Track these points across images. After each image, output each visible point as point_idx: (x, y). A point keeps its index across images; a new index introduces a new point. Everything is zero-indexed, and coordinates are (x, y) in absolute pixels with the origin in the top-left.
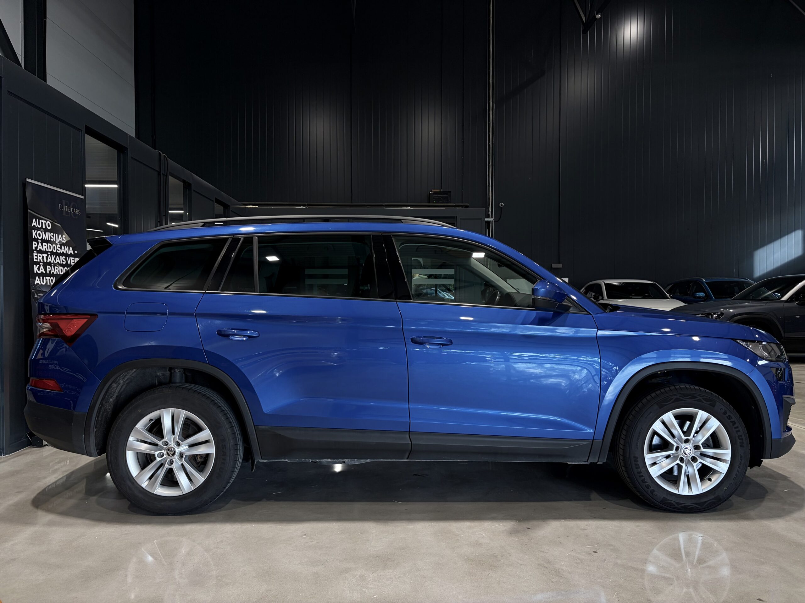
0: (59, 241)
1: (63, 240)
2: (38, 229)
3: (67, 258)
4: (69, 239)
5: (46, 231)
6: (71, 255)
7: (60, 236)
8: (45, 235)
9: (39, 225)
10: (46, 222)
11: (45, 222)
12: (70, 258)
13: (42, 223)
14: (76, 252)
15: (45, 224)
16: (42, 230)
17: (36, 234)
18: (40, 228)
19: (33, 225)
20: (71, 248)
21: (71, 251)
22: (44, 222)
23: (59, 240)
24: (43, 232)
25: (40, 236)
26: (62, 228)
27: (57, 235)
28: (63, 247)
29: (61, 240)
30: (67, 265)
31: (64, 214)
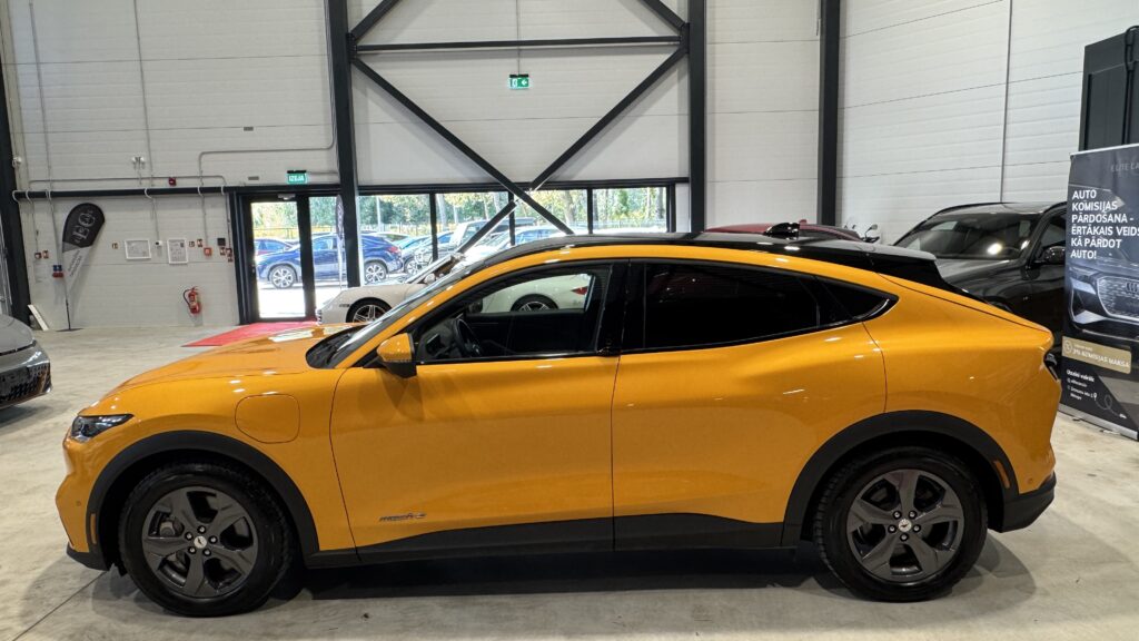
1: (1112, 207)
2: (1080, 201)
3: (1117, 228)
4: (1122, 204)
5: (1089, 201)
6: (1124, 224)
7: (1109, 203)
8: (1088, 205)
9: (1082, 196)
10: (1091, 191)
12: (1121, 228)
13: (1086, 193)
14: (1133, 220)
16: (1085, 201)
17: (1077, 206)
19: (1074, 198)
20: (1125, 216)
21: (1125, 219)
22: (1088, 191)
23: (1107, 208)
25: (1081, 208)
26: (1113, 193)
27: (1104, 203)
28: (1112, 215)
29: (1110, 207)
30: (1115, 236)
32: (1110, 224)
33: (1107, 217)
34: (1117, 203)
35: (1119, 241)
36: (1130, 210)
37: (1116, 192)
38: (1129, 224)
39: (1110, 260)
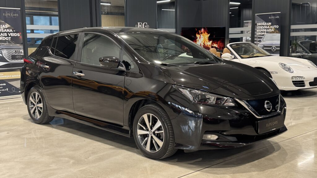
1: (5, 27)
3: (8, 34)
4: (9, 26)
6: (11, 32)
7: (4, 25)
12: (10, 34)
14: (14, 31)
20: (11, 30)
21: (11, 31)
23: (3, 27)
27: (1, 25)
28: (5, 30)
29: (4, 27)
30: (8, 36)
31: (7, 17)
32: (5, 32)
33: (4, 30)
34: (7, 26)
35: (10, 38)
36: (13, 28)
37: (6, 22)
38: (14, 32)
39: (7, 44)
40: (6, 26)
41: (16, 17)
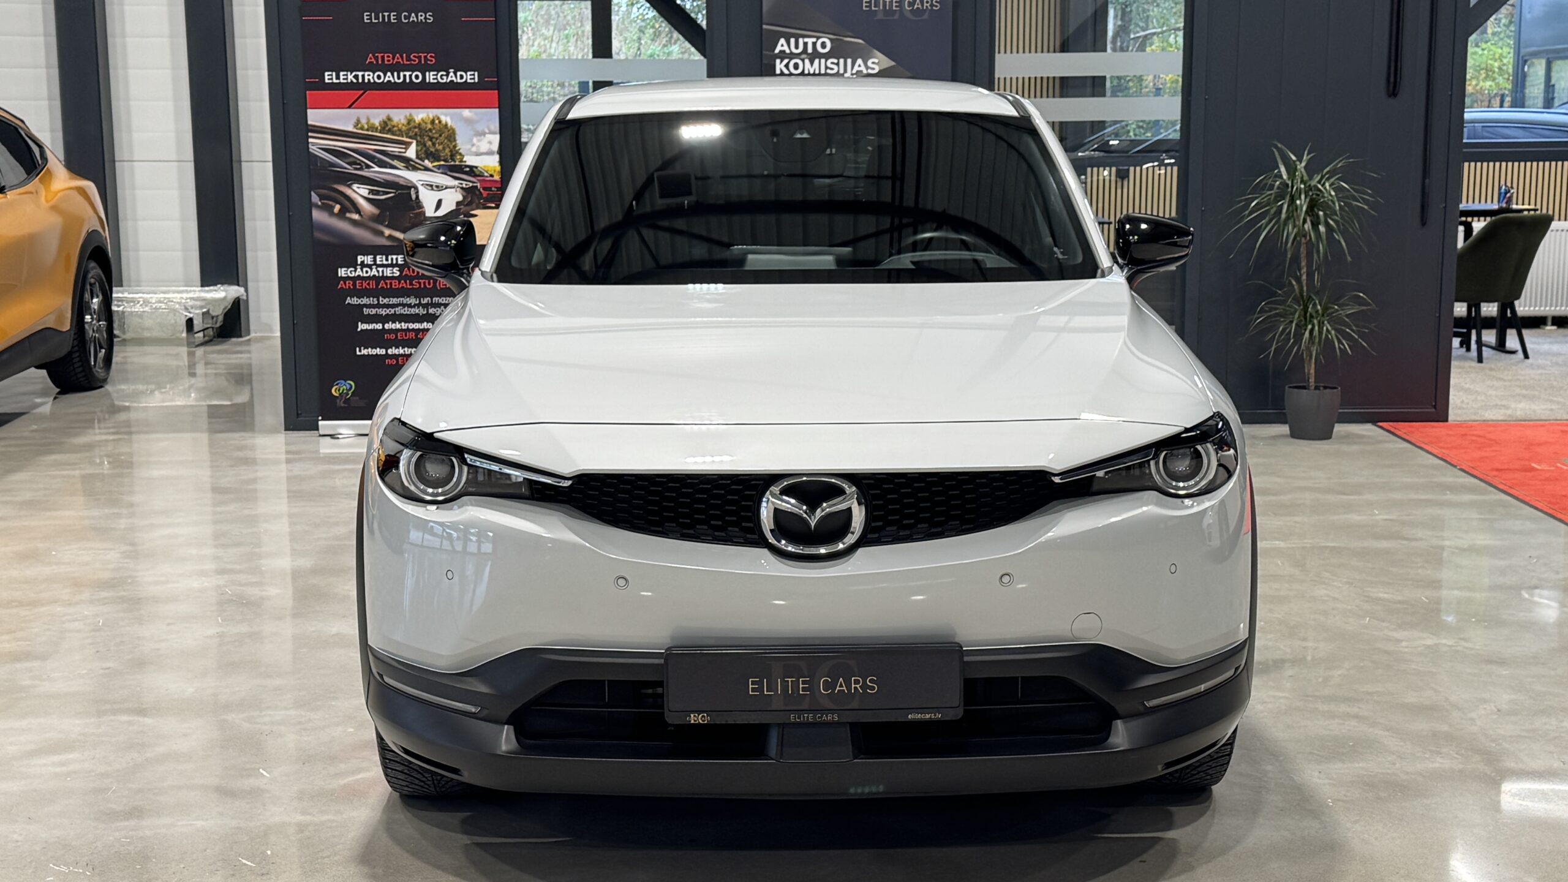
0: (854, 72)
1: (867, 68)
2: (792, 56)
4: (887, 63)
5: (815, 56)
7: (859, 61)
8: (812, 63)
9: (797, 47)
10: (817, 40)
11: (814, 40)
13: (805, 44)
15: (814, 44)
16: (803, 56)
17: (787, 66)
18: (800, 54)
19: (777, 51)
22: (810, 41)
23: (856, 68)
24: (807, 61)
25: (796, 66)
26: (867, 45)
27: (849, 61)
29: (863, 68)
31: (880, 16)
34: (877, 61)
36: (906, 74)
37: (876, 41)
40: (869, 63)
41: (926, 16)
